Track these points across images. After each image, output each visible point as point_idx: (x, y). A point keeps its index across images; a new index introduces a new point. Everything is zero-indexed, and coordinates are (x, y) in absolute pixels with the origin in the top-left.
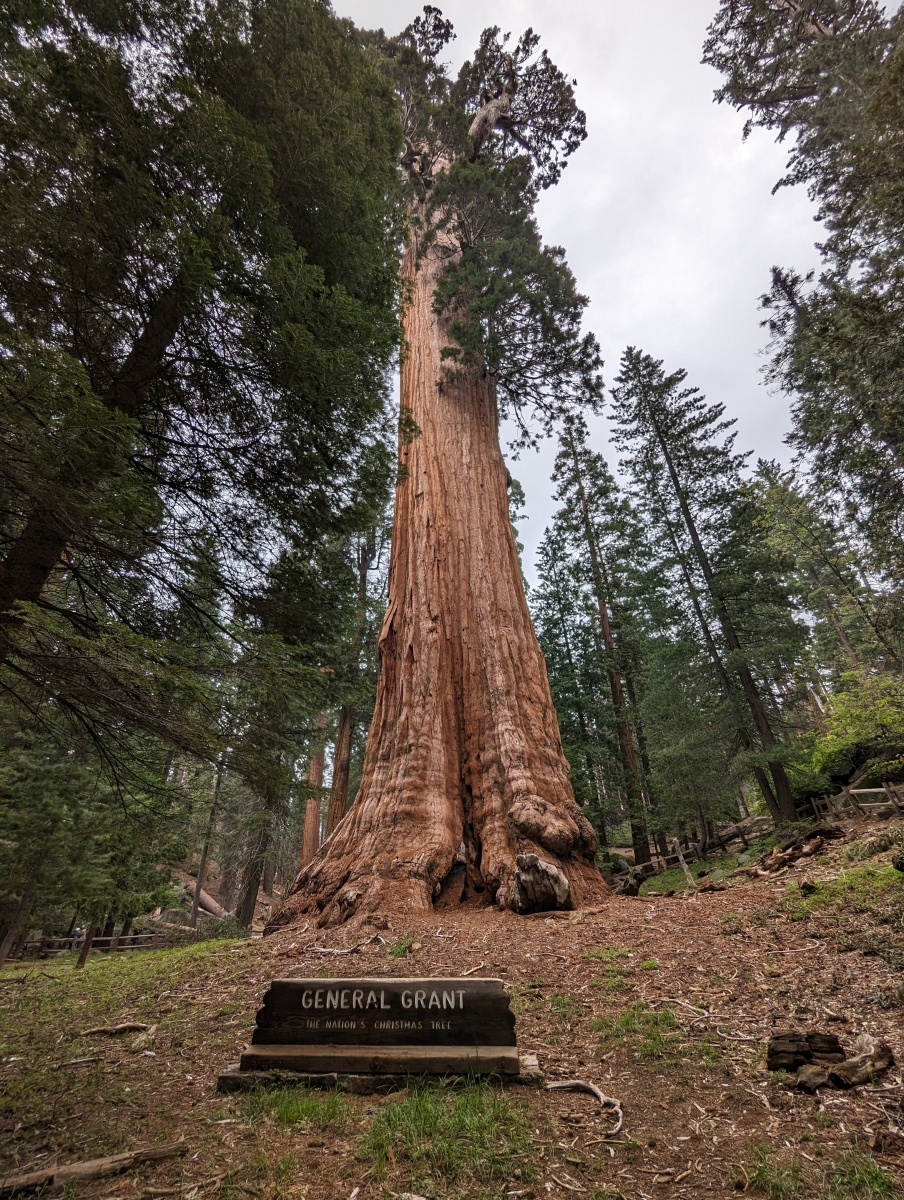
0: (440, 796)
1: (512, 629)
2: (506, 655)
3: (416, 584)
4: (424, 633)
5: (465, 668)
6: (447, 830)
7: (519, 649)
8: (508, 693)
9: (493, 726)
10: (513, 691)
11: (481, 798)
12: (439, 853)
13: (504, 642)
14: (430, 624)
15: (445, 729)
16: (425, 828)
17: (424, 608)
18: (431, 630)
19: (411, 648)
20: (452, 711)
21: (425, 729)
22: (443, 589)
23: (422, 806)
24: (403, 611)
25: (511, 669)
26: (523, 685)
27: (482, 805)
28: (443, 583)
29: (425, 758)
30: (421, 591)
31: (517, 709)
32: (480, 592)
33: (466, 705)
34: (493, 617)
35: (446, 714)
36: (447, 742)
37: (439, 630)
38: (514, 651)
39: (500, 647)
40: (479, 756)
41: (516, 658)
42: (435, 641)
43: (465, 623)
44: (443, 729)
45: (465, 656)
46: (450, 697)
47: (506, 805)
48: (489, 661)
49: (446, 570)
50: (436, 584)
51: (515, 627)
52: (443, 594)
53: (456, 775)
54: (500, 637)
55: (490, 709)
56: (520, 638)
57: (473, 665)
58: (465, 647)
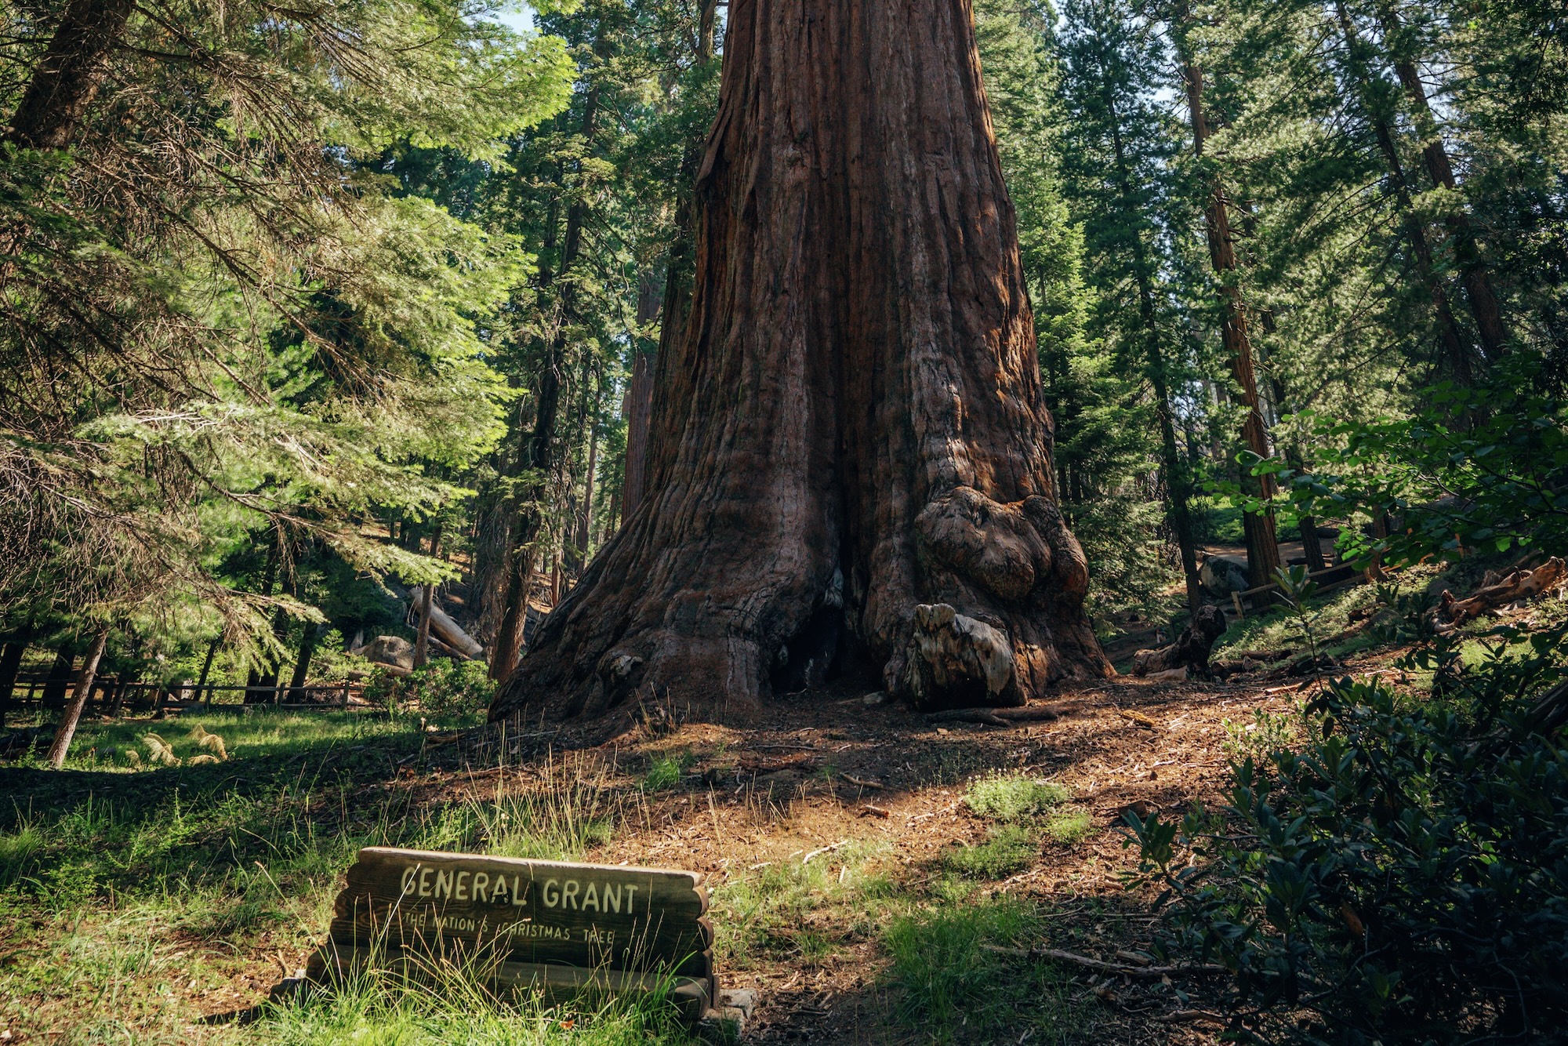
0: (796, 485)
1: (949, 158)
2: (934, 211)
3: (767, 69)
4: (777, 168)
5: (854, 235)
6: (806, 549)
7: (962, 198)
8: (934, 287)
9: (902, 352)
10: (944, 284)
11: (872, 489)
12: (786, 593)
13: (931, 186)
14: (790, 152)
15: (813, 355)
16: (763, 545)
17: (778, 119)
18: (793, 162)
19: (753, 193)
20: (826, 321)
21: (773, 357)
22: (819, 80)
23: (761, 503)
24: (741, 122)
25: (942, 241)
26: (966, 272)
27: (874, 504)
28: (817, 69)
29: (771, 414)
30: (776, 85)
31: (949, 319)
32: (889, 86)
33: (854, 310)
34: (911, 136)
35: (815, 328)
36: (814, 381)
37: (807, 161)
38: (951, 202)
39: (923, 197)
40: (872, 409)
41: (953, 216)
42: (798, 185)
43: (855, 147)
44: (808, 355)
45: (854, 212)
46: (824, 294)
47: (914, 506)
48: (899, 225)
49: (824, 39)
50: (804, 69)
51: (958, 153)
52: (818, 88)
53: (830, 445)
54: (923, 175)
55: (897, 319)
56: (964, 175)
57: (869, 232)
58: (855, 195)
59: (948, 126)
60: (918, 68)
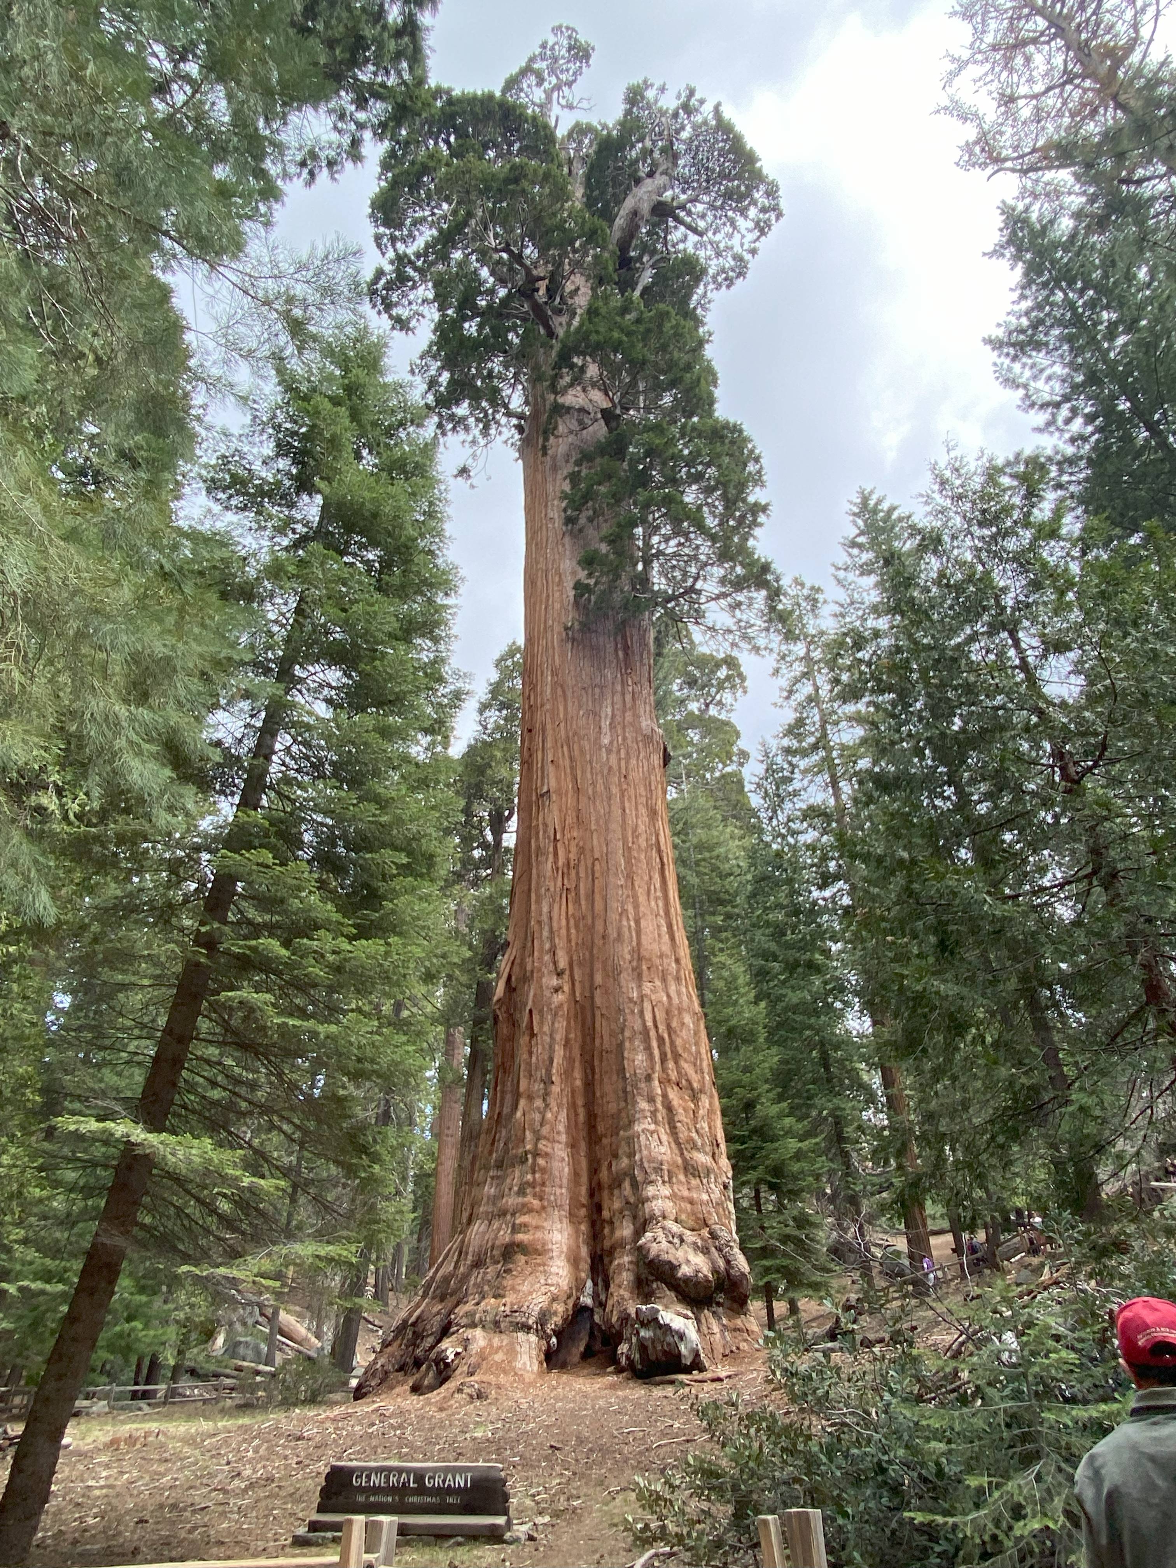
0: (561, 1221)
1: (658, 985)
2: (650, 1023)
3: (540, 922)
4: (547, 993)
5: (597, 1042)
6: (568, 1267)
7: (668, 1012)
8: (650, 1077)
9: (631, 1123)
10: (656, 1075)
11: (611, 1222)
12: (556, 1298)
13: (647, 1006)
14: (555, 982)
15: (571, 1127)
16: (540, 1265)
17: (548, 958)
18: (557, 990)
19: (531, 1011)
20: (580, 1102)
21: (546, 1130)
22: (573, 931)
23: (539, 1235)
24: (523, 960)
25: (654, 1044)
26: (671, 1064)
27: (612, 1232)
28: (572, 922)
29: (544, 1170)
30: (546, 933)
31: (659, 1100)
32: (619, 934)
33: (598, 1094)
34: (633, 970)
35: (573, 1106)
36: (573, 1145)
37: (567, 989)
38: (660, 1016)
39: (642, 1012)
40: (610, 1165)
41: (662, 1028)
42: (561, 1006)
43: (598, 979)
44: (568, 1128)
45: (597, 1025)
46: (578, 1083)
47: (639, 1232)
48: (627, 1033)
49: (577, 901)
50: (564, 922)
51: (664, 980)
52: (573, 936)
53: (584, 1190)
54: (642, 997)
55: (626, 1101)
56: (669, 996)
57: (606, 1038)
58: (598, 1013)
59: (658, 961)
60: (637, 922)
